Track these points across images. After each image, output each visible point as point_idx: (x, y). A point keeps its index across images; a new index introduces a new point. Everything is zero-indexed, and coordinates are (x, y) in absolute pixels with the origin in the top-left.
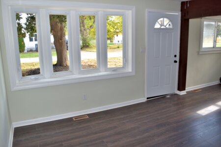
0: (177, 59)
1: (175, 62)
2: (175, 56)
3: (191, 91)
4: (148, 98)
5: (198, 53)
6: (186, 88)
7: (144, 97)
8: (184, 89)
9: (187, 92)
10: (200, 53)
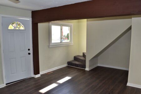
0: (31, 52)
1: (29, 54)
2: (29, 50)
3: (46, 73)
4: (6, 84)
5: (49, 46)
6: (40, 73)
7: (3, 83)
8: (39, 73)
9: (41, 75)
10: (50, 47)
